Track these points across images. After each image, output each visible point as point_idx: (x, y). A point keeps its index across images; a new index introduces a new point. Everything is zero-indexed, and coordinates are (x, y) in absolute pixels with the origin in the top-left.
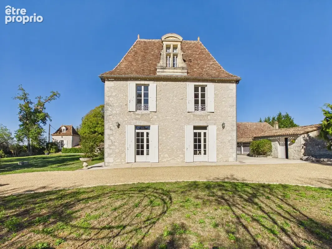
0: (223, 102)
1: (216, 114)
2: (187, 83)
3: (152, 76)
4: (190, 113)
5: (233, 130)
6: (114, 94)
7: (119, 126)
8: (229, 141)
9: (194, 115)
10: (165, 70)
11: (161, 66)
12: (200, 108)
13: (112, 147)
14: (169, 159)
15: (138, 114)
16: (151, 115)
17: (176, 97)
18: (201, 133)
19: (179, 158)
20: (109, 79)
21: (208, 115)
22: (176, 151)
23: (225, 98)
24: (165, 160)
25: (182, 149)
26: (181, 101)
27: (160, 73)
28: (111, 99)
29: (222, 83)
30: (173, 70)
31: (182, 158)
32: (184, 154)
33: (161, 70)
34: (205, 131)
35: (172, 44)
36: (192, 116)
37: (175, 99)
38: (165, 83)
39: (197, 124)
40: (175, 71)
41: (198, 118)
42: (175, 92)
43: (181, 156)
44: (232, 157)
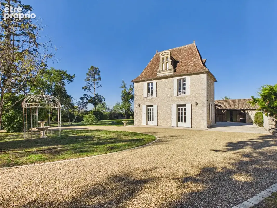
0: (197, 88)
1: (192, 96)
2: (174, 78)
3: (154, 77)
4: (175, 97)
5: (203, 106)
6: (138, 89)
7: (139, 105)
8: (201, 114)
9: (177, 97)
10: (161, 73)
11: (159, 71)
12: (182, 93)
13: (137, 116)
14: (163, 124)
15: (148, 99)
16: (154, 99)
17: (167, 87)
18: (182, 108)
19: (169, 124)
20: (135, 82)
21: (186, 97)
22: (167, 119)
23: (198, 84)
24: (161, 124)
25: (170, 118)
26: (170, 89)
27: (159, 75)
28: (136, 92)
29: (196, 75)
30: (165, 72)
31: (170, 124)
32: (171, 121)
33: (159, 73)
34: (185, 107)
35: (165, 56)
36: (176, 98)
37: (166, 89)
38: (161, 80)
39: (179, 103)
40: (167, 72)
41: (180, 99)
42: (166, 85)
43: (170, 122)
44: (203, 125)
